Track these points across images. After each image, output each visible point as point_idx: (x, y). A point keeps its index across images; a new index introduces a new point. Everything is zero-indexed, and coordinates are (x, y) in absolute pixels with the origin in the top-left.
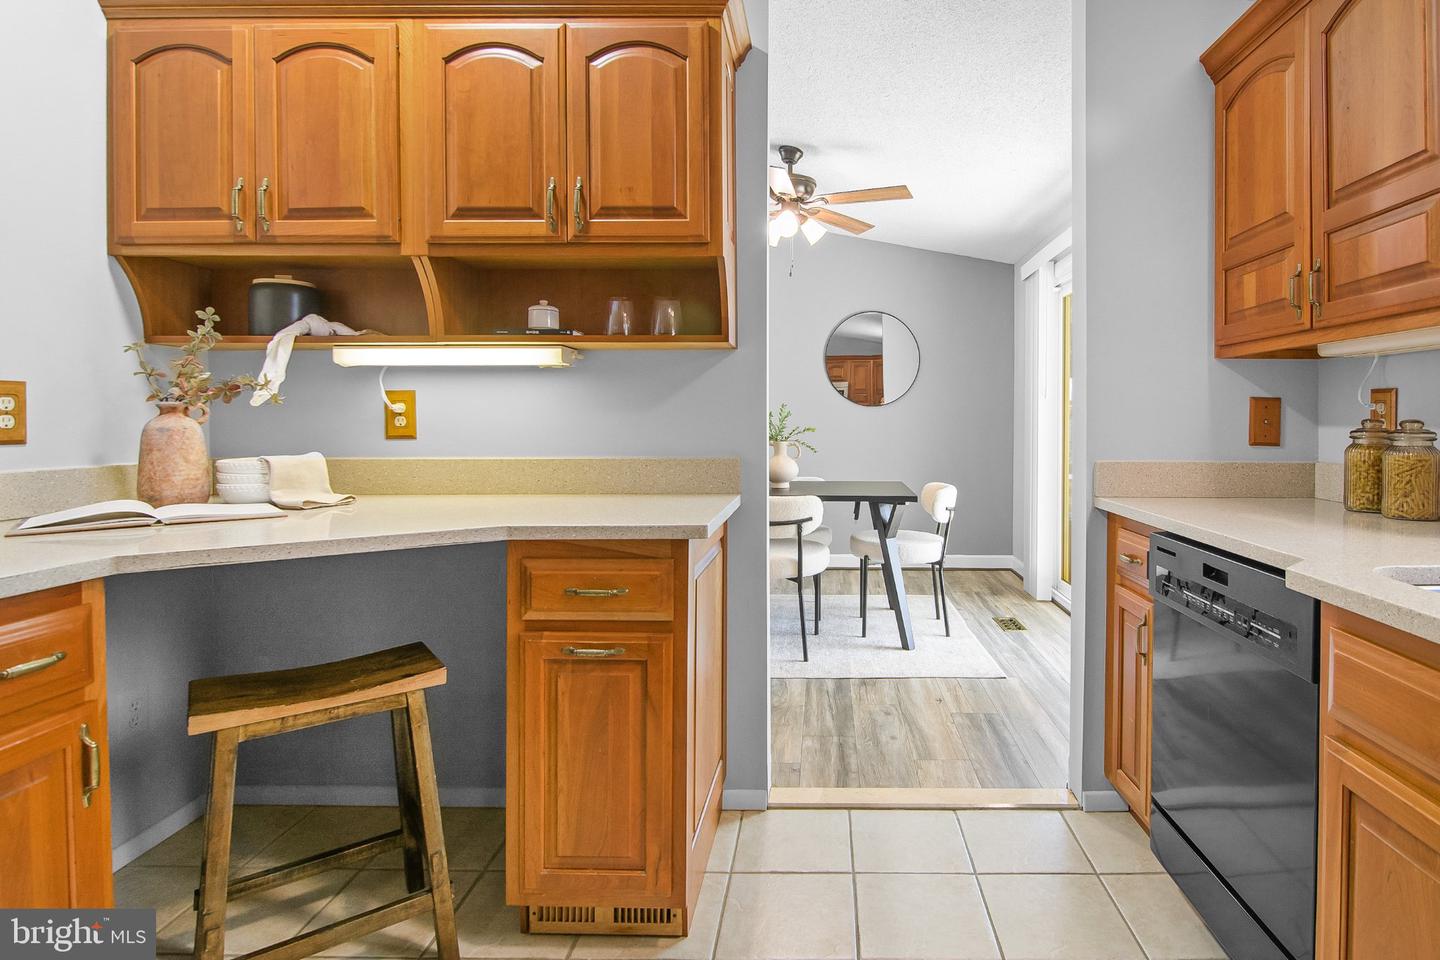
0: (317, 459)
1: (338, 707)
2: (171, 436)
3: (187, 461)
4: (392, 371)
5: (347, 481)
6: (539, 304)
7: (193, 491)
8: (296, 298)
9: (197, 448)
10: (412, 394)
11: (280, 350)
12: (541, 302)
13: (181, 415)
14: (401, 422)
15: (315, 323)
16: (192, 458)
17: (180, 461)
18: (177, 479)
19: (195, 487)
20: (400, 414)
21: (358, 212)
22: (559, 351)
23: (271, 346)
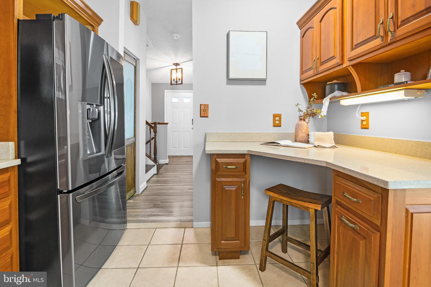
0: (331, 134)
1: (293, 203)
2: (299, 126)
3: (302, 132)
4: (363, 105)
5: (339, 140)
6: (400, 72)
7: (302, 140)
8: (336, 86)
9: (304, 129)
10: (368, 113)
11: (326, 102)
12: (401, 71)
13: (303, 121)
14: (364, 123)
15: (337, 93)
16: (303, 131)
17: (300, 132)
18: (299, 136)
19: (303, 139)
20: (364, 120)
21: (333, 58)
22: (403, 92)
23: (324, 101)
